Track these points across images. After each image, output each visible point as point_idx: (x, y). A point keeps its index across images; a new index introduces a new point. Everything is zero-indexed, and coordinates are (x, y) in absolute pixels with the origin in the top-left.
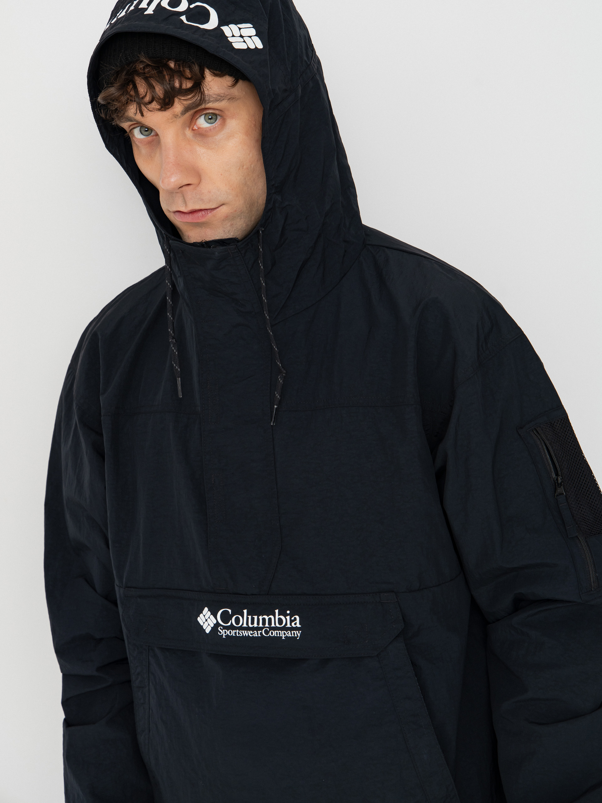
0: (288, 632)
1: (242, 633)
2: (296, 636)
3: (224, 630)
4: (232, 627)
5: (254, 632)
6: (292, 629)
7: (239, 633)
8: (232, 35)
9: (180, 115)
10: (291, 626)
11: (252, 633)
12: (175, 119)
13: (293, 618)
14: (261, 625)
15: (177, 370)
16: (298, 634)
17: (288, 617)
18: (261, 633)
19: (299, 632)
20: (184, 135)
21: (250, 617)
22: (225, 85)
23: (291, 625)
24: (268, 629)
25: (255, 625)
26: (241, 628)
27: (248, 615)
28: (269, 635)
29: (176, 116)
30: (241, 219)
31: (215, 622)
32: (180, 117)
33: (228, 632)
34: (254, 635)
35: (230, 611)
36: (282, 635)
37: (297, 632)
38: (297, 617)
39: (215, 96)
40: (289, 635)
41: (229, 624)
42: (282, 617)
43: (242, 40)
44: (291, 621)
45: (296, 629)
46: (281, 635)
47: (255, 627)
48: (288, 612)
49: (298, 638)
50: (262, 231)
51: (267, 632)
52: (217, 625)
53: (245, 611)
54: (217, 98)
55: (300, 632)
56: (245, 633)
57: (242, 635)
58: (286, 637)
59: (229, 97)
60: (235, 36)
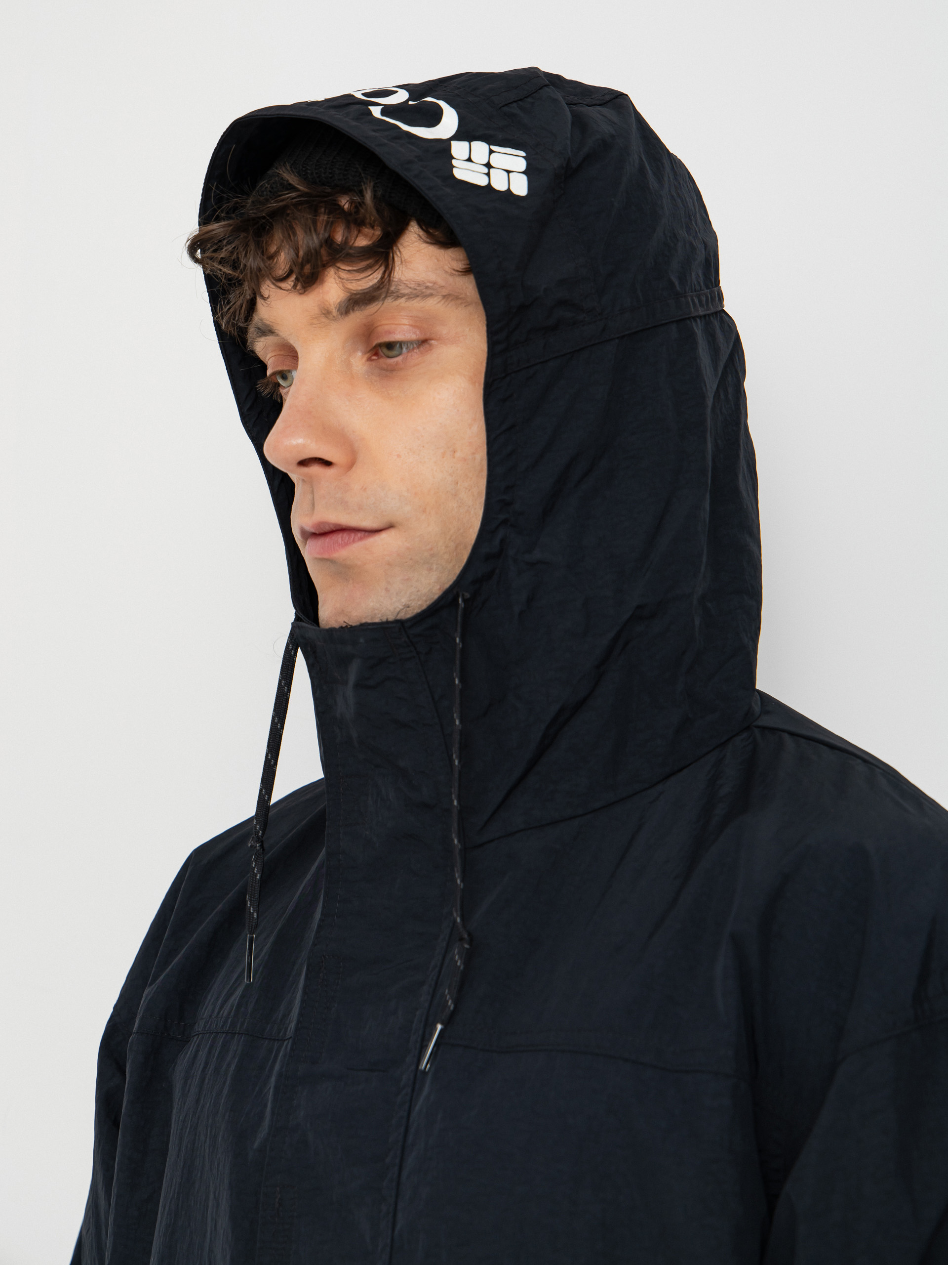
8: (467, 157)
9: (335, 312)
12: (324, 320)
15: (252, 914)
20: (348, 365)
22: (446, 268)
29: (326, 313)
30: (430, 570)
32: (335, 319)
39: (412, 286)
43: (486, 170)
50: (464, 601)
54: (416, 289)
59: (445, 292)
60: (472, 162)
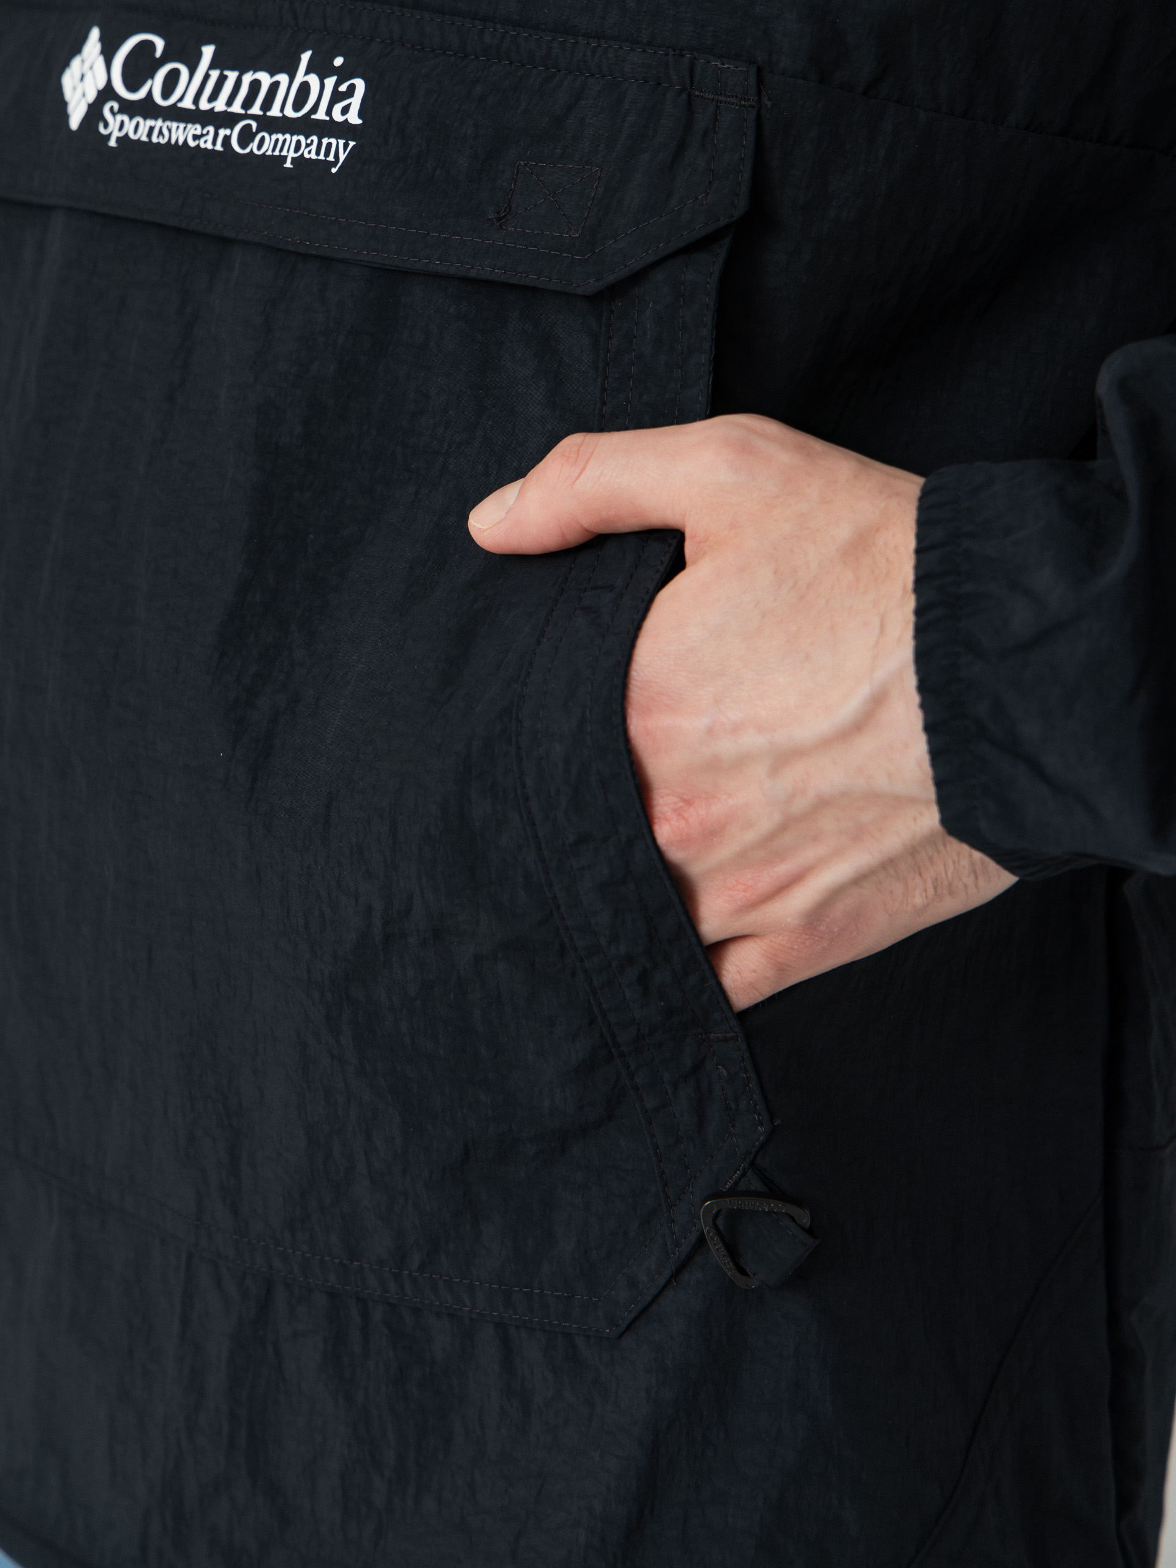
0: (309, 141)
1: (170, 130)
2: (331, 158)
3: (119, 118)
4: (146, 109)
5: (205, 132)
6: (329, 128)
7: (161, 133)
10: (327, 118)
11: (198, 132)
13: (343, 88)
14: (237, 108)
16: (340, 149)
17: (330, 82)
18: (227, 140)
19: (346, 146)
21: (215, 74)
23: (329, 112)
24: (254, 125)
25: (220, 105)
26: (175, 114)
27: (212, 66)
28: (248, 150)
31: (102, 83)
33: (129, 127)
34: (202, 140)
35: (160, 44)
36: (288, 151)
37: (341, 142)
38: (360, 85)
40: (310, 152)
41: (141, 94)
42: (313, 80)
44: (337, 97)
45: (343, 130)
46: (284, 153)
47: (216, 110)
48: (338, 61)
49: (334, 170)
51: (246, 137)
52: (107, 93)
53: (208, 51)
55: (352, 144)
56: (181, 133)
57: (166, 139)
58: (299, 161)
